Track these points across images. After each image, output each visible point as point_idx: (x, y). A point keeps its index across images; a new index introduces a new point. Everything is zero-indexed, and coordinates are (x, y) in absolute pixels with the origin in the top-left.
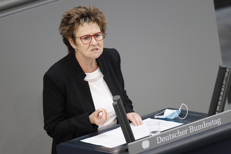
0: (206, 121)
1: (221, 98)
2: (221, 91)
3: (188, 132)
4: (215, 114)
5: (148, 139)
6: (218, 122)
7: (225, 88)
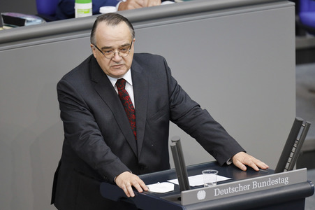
0: (272, 178)
1: (290, 159)
2: (293, 146)
3: (251, 187)
4: (283, 171)
5: (204, 190)
6: (285, 181)
7: (297, 144)
